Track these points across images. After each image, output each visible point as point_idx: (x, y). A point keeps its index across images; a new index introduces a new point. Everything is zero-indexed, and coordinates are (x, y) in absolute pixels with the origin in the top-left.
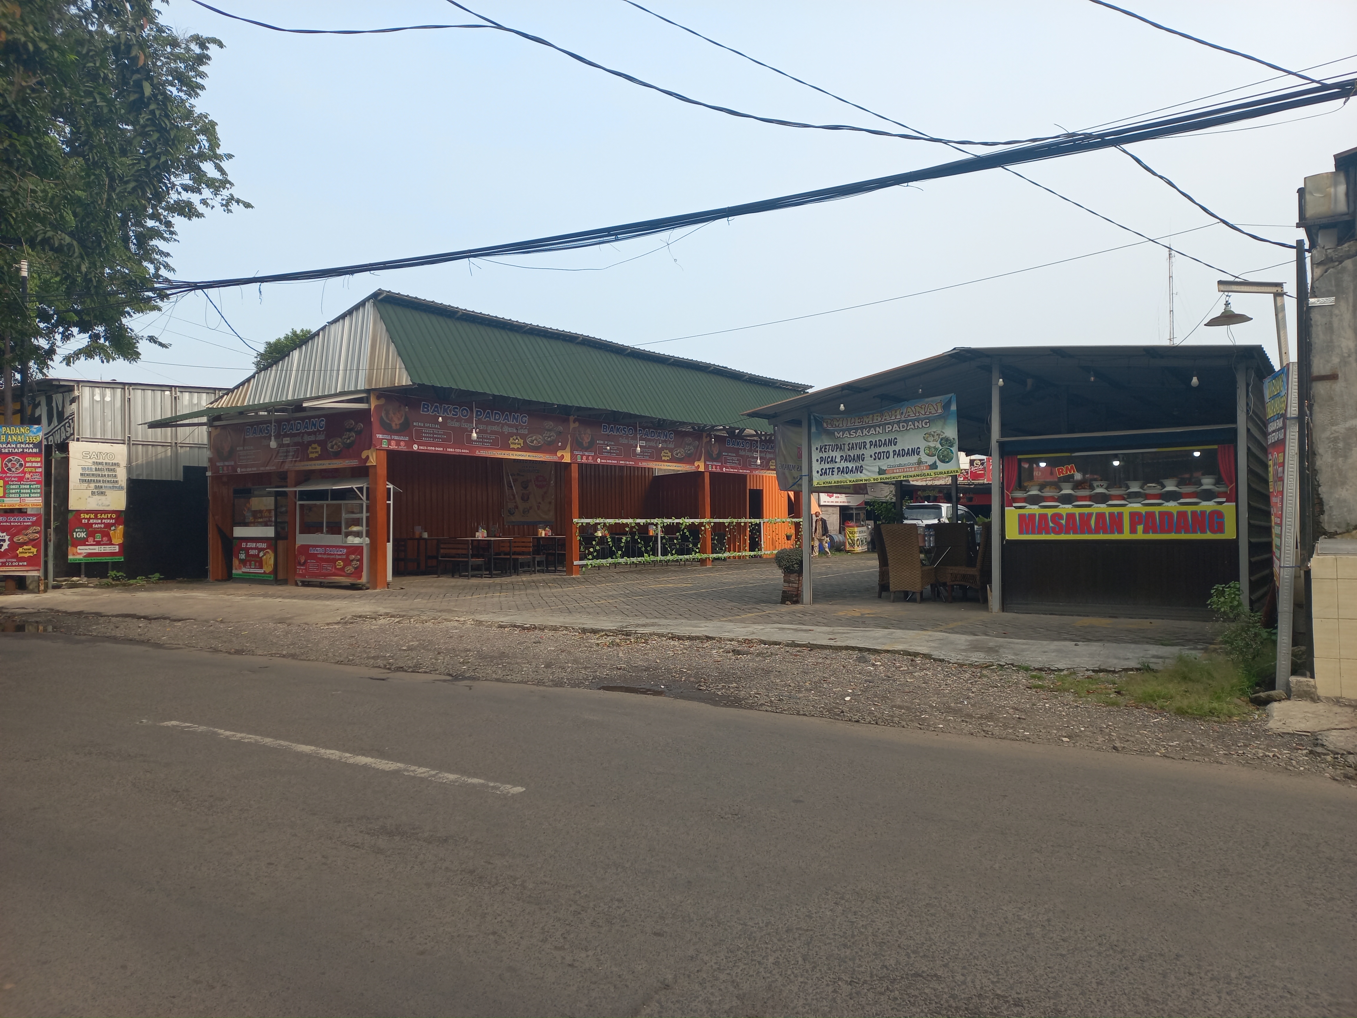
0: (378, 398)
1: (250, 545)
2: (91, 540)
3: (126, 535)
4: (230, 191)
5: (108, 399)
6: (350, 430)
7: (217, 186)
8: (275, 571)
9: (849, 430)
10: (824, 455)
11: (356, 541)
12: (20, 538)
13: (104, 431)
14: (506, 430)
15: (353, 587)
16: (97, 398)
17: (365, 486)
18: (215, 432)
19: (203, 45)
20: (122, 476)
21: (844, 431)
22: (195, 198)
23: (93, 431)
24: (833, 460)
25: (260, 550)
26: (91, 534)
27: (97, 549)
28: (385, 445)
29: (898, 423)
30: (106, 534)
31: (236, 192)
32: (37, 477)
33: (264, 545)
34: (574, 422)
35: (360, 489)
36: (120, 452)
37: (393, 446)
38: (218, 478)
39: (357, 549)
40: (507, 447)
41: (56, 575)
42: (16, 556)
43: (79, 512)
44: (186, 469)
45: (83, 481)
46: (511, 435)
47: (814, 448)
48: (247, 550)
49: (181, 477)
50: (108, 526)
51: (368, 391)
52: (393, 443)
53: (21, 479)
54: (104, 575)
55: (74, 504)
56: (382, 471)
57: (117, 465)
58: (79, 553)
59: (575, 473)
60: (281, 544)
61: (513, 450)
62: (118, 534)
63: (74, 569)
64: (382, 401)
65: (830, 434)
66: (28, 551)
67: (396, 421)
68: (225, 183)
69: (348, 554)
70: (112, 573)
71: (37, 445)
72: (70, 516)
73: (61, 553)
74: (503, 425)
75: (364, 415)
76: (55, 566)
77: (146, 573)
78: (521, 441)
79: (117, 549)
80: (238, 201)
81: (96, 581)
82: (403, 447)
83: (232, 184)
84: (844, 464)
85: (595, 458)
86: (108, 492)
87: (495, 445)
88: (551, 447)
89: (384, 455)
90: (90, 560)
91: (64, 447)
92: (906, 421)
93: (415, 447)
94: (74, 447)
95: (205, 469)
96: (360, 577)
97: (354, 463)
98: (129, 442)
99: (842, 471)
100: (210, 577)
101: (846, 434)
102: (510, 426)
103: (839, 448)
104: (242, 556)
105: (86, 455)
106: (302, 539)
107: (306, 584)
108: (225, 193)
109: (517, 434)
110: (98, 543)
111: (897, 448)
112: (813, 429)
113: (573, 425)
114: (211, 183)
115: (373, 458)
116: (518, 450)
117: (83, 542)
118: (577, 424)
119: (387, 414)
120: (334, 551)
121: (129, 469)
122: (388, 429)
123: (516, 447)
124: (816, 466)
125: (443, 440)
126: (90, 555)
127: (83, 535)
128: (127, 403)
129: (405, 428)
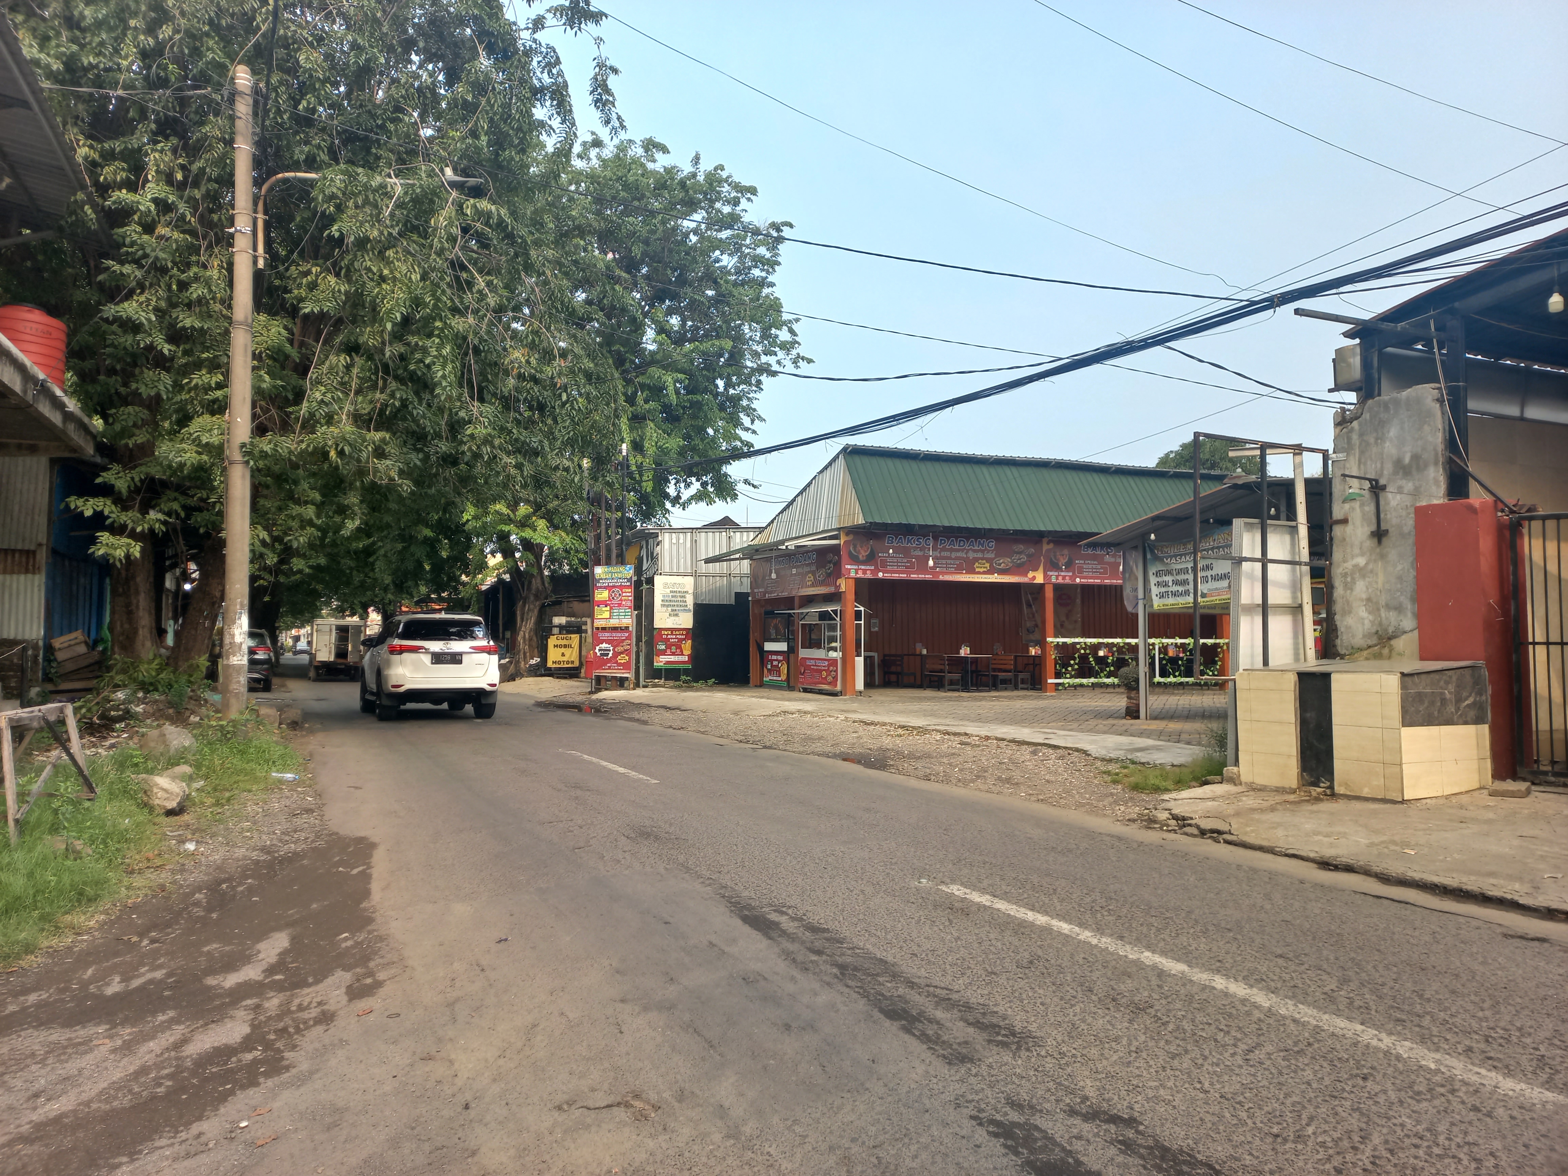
0: (847, 534)
1: (774, 657)
2: (668, 652)
3: (693, 647)
4: (798, 350)
5: (681, 541)
6: (830, 562)
7: (787, 347)
8: (788, 679)
9: (1175, 556)
10: (1160, 579)
11: (833, 654)
12: (619, 649)
13: (678, 567)
14: (971, 555)
15: (834, 694)
16: (674, 541)
17: (839, 608)
18: (754, 563)
19: (779, 230)
20: (690, 601)
21: (1171, 557)
22: (772, 360)
23: (671, 567)
24: (1166, 585)
25: (779, 661)
26: (669, 647)
27: (673, 658)
28: (853, 574)
29: (1212, 549)
30: (679, 647)
31: (801, 350)
32: (629, 604)
33: (780, 658)
34: (1048, 543)
35: (835, 612)
36: (688, 583)
37: (860, 575)
38: (757, 602)
39: (834, 662)
40: (972, 571)
41: (646, 678)
42: (616, 662)
43: (661, 629)
44: (737, 594)
45: (663, 606)
46: (976, 560)
47: (1151, 574)
48: (772, 661)
49: (733, 602)
50: (680, 640)
51: (839, 529)
52: (860, 572)
53: (620, 605)
54: (677, 679)
55: (658, 623)
56: (851, 596)
57: (687, 592)
58: (661, 661)
59: (1049, 593)
60: (792, 656)
61: (979, 573)
62: (687, 647)
63: (655, 674)
64: (851, 537)
65: (1160, 560)
66: (623, 659)
67: (863, 554)
68: (794, 343)
69: (829, 666)
70: (683, 677)
71: (630, 580)
72: (655, 632)
73: (650, 661)
74: (968, 551)
75: (835, 549)
76: (646, 670)
77: (706, 679)
78: (987, 565)
79: (686, 658)
80: (803, 358)
81: (671, 683)
82: (869, 575)
83: (799, 344)
84: (1175, 588)
85: (1073, 578)
86: (680, 614)
87: (959, 570)
88: (1020, 569)
89: (852, 583)
90: (669, 666)
91: (650, 581)
92: (1218, 548)
93: (880, 575)
94: (657, 579)
95: (747, 594)
96: (836, 686)
97: (832, 589)
98: (695, 575)
99: (1175, 594)
100: (751, 684)
101: (1173, 561)
102: (975, 551)
103: (1169, 572)
104: (769, 667)
105: (666, 585)
106: (803, 653)
107: (806, 690)
108: (794, 352)
109: (982, 559)
110: (673, 654)
111: (1213, 573)
112: (1149, 556)
113: (1046, 547)
114: (784, 346)
115: (844, 585)
116: (984, 573)
117: (663, 653)
118: (1051, 546)
119: (855, 547)
120: (819, 663)
121: (696, 596)
122: (855, 560)
123: (981, 570)
124: (1155, 590)
125: (907, 567)
126: (668, 663)
127: (663, 647)
128: (694, 542)
129: (871, 559)
